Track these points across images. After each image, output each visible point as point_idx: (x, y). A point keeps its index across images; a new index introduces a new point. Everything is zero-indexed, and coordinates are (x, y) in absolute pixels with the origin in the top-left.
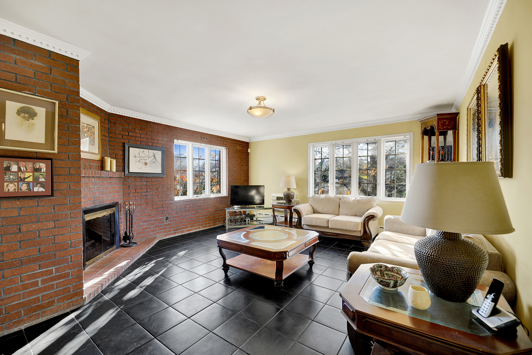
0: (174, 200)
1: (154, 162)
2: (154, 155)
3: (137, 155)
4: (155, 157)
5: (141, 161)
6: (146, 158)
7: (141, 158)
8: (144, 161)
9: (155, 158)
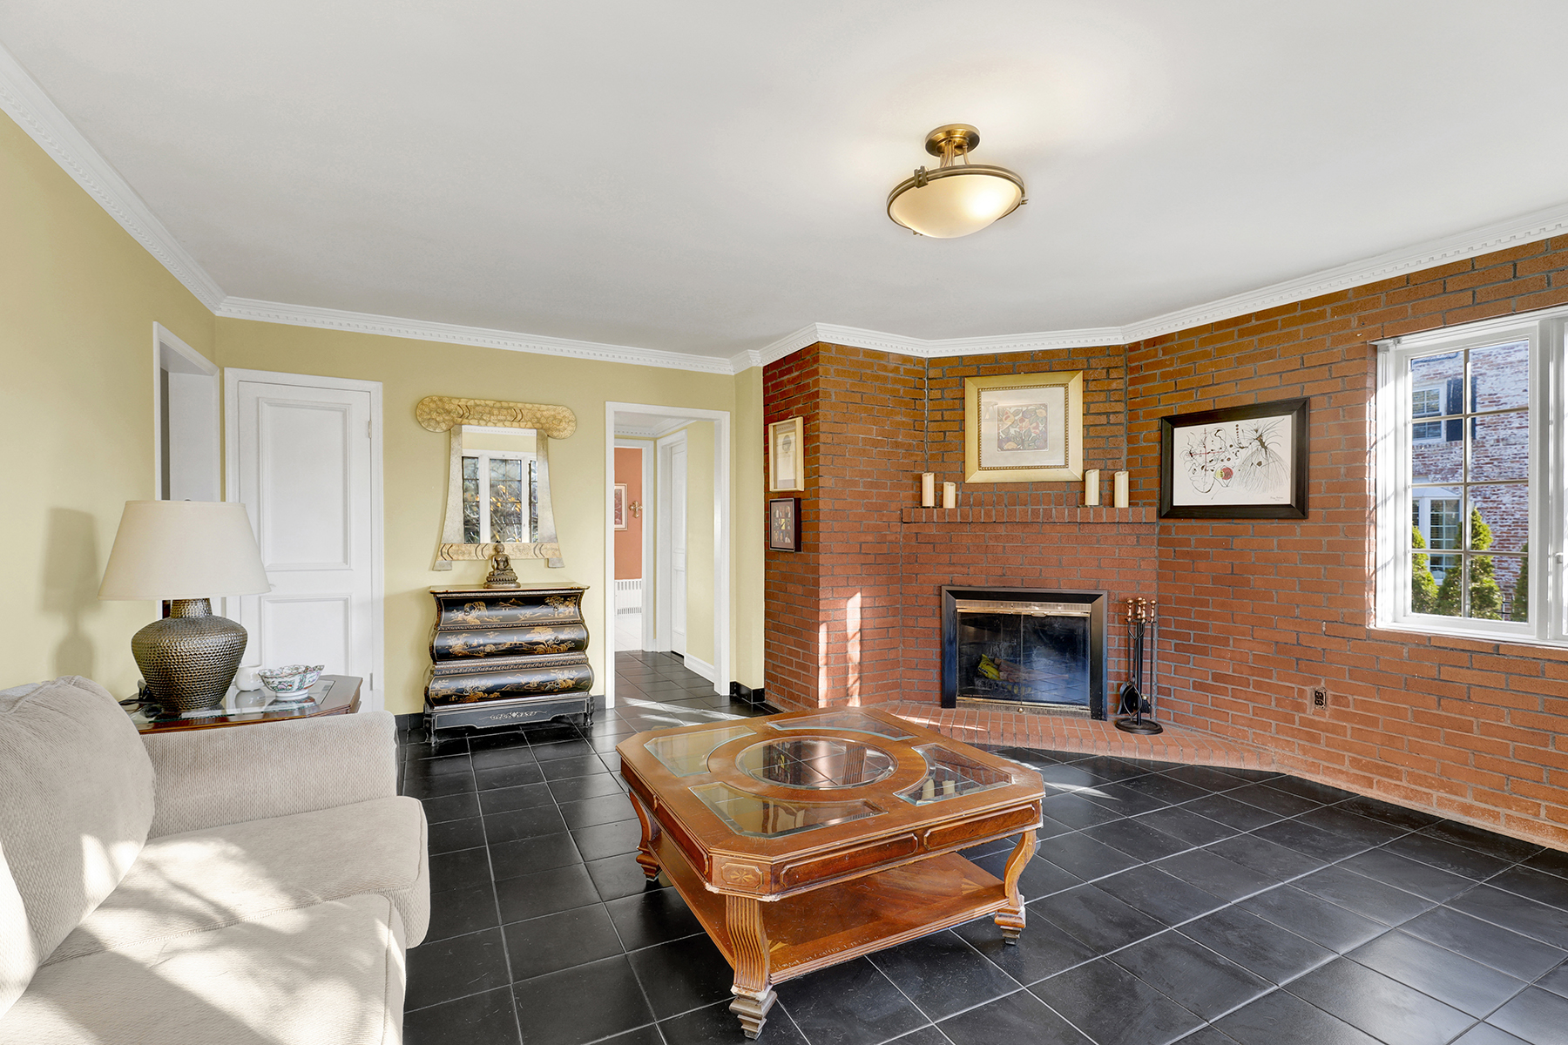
0: (1362, 625)
1: (1260, 464)
2: (1260, 439)
3: (1198, 449)
4: (1262, 444)
5: (1209, 466)
6: (1230, 453)
7: (1209, 457)
8: (1219, 466)
9: (1266, 448)
